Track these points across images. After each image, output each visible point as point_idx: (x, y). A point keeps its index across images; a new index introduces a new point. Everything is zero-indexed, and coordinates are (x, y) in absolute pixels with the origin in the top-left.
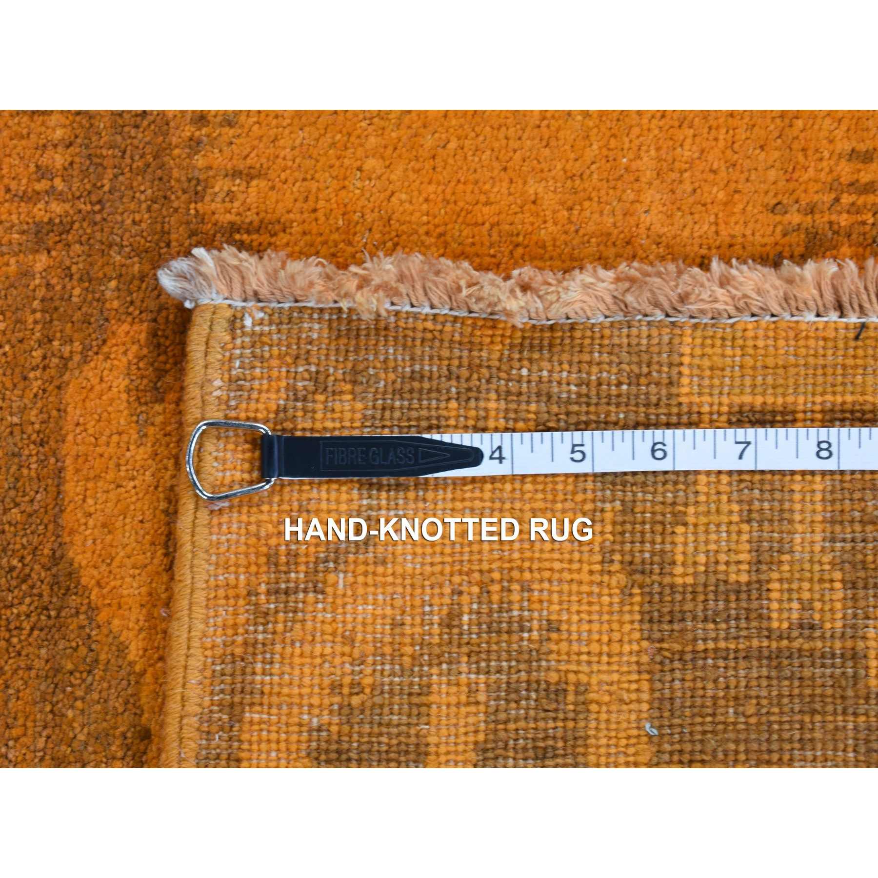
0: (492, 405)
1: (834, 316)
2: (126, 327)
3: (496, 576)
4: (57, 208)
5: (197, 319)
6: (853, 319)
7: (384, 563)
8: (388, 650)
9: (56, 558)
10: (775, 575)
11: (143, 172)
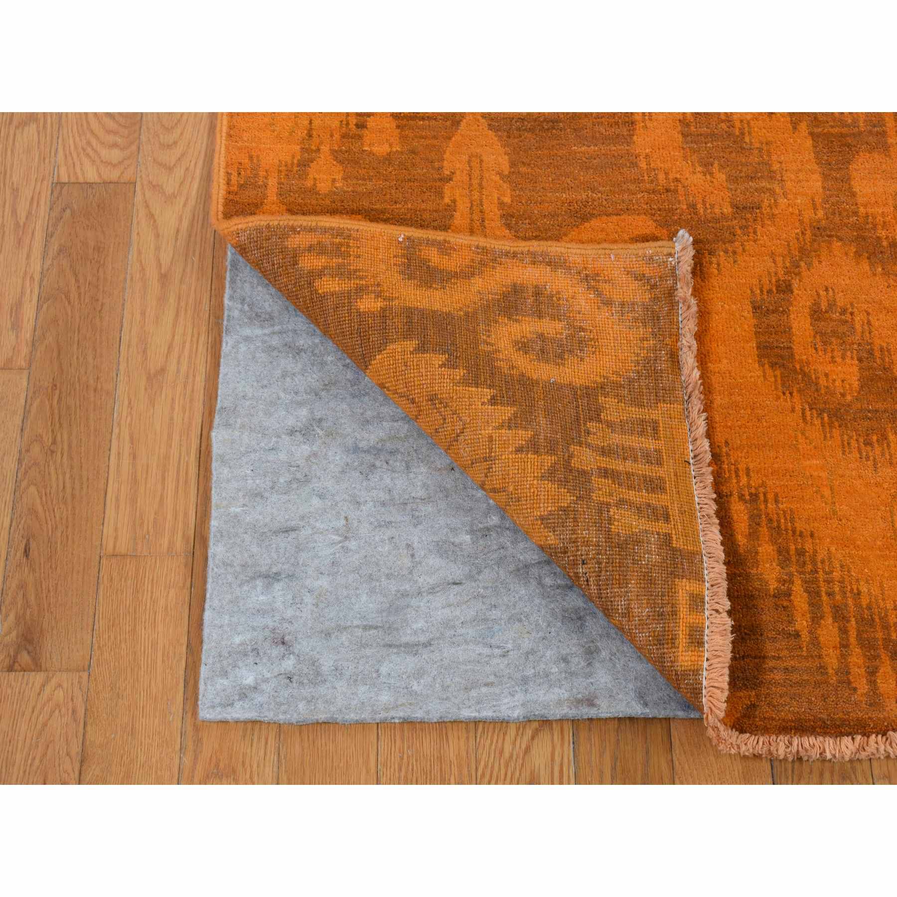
0: (651, 342)
1: (692, 455)
2: (666, 232)
3: (597, 344)
4: (702, 211)
5: (670, 242)
6: (691, 461)
7: (598, 309)
8: (571, 309)
9: (592, 215)
10: (604, 426)
11: (716, 236)
